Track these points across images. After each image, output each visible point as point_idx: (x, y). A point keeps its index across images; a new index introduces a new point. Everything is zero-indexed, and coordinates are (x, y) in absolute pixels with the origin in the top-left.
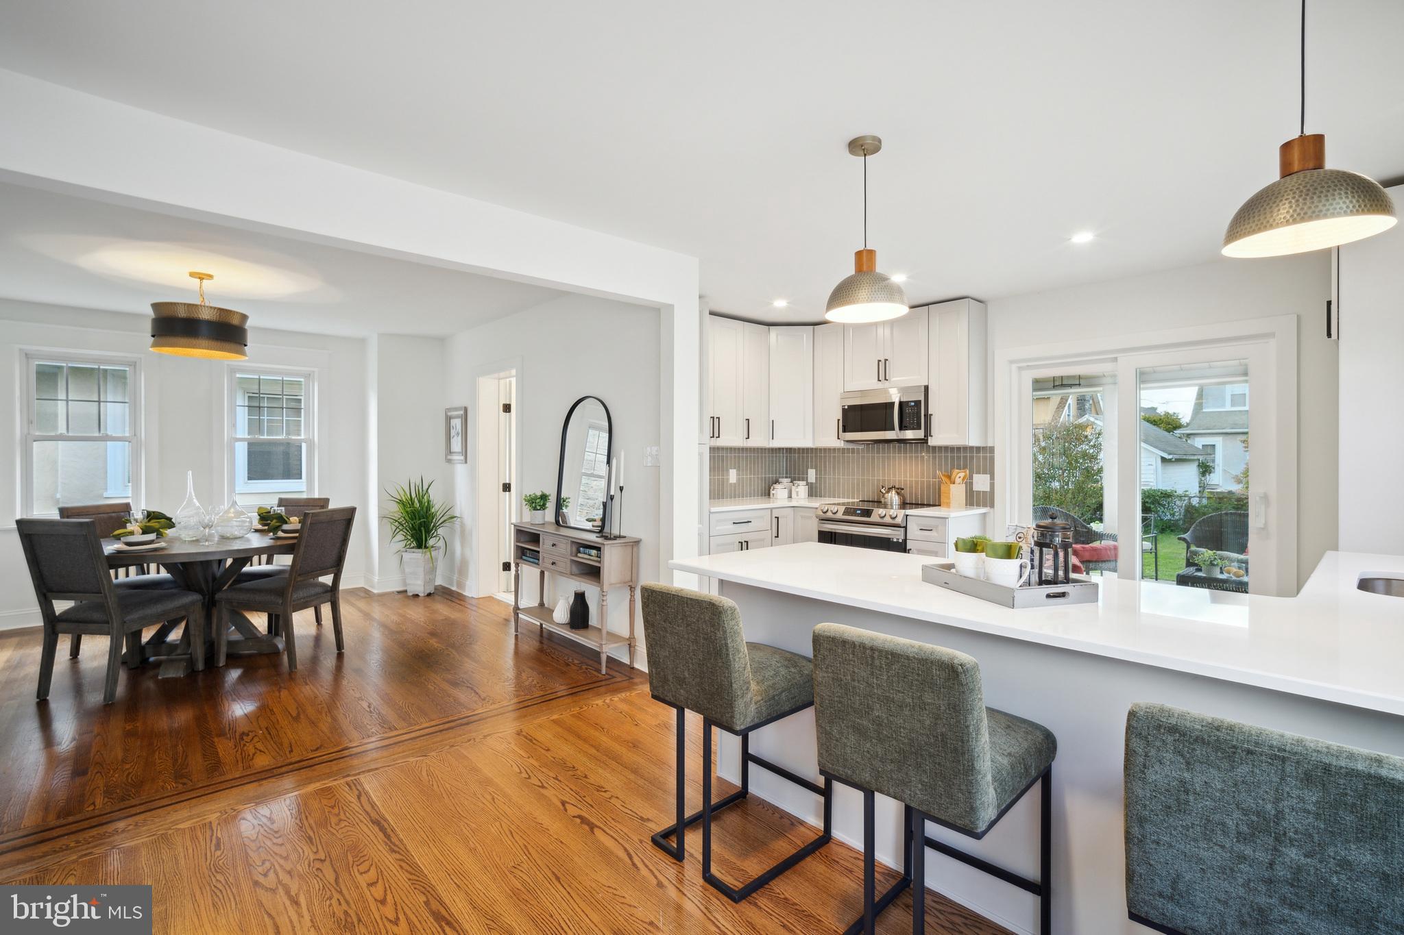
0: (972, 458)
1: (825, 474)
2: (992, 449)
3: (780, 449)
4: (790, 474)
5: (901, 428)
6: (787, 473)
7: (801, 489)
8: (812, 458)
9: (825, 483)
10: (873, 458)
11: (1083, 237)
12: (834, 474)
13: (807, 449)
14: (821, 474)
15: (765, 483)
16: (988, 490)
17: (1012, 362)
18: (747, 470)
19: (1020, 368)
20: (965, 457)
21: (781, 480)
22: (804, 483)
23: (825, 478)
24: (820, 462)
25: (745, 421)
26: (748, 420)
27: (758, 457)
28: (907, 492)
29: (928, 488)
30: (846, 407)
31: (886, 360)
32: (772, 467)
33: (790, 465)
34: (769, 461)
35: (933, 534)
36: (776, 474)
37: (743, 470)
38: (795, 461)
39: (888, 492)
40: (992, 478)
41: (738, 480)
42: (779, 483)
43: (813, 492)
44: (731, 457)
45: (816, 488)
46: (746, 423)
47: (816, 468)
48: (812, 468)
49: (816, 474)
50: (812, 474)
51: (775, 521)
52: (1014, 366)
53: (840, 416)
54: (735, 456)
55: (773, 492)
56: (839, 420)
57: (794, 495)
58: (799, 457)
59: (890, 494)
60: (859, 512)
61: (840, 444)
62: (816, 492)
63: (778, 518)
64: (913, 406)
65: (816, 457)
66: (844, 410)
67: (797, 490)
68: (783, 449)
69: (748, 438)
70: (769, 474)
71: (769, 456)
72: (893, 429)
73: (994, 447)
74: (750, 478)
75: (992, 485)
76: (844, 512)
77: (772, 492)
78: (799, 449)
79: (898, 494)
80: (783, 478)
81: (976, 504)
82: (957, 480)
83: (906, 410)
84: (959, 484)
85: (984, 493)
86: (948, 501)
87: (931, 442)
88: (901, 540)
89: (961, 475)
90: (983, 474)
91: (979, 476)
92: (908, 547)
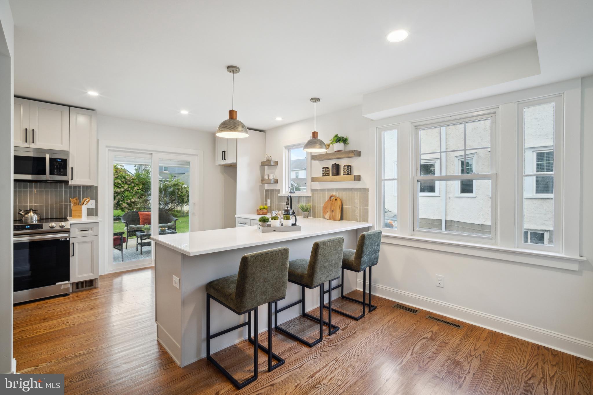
2: (97, 188)
5: (51, 174)
11: (184, 112)
16: (94, 207)
17: (107, 147)
19: (109, 150)
20: (80, 191)
31: (33, 130)
35: (90, 231)
39: (27, 213)
40: (97, 201)
52: (107, 149)
59: (29, 214)
60: (28, 227)
64: (59, 161)
73: (98, 186)
75: (97, 205)
79: (35, 213)
81: (88, 215)
82: (85, 203)
83: (55, 164)
84: (85, 205)
85: (92, 209)
86: (79, 215)
87: (71, 183)
88: (68, 239)
89: (87, 200)
90: (92, 199)
91: (91, 201)
92: (71, 242)
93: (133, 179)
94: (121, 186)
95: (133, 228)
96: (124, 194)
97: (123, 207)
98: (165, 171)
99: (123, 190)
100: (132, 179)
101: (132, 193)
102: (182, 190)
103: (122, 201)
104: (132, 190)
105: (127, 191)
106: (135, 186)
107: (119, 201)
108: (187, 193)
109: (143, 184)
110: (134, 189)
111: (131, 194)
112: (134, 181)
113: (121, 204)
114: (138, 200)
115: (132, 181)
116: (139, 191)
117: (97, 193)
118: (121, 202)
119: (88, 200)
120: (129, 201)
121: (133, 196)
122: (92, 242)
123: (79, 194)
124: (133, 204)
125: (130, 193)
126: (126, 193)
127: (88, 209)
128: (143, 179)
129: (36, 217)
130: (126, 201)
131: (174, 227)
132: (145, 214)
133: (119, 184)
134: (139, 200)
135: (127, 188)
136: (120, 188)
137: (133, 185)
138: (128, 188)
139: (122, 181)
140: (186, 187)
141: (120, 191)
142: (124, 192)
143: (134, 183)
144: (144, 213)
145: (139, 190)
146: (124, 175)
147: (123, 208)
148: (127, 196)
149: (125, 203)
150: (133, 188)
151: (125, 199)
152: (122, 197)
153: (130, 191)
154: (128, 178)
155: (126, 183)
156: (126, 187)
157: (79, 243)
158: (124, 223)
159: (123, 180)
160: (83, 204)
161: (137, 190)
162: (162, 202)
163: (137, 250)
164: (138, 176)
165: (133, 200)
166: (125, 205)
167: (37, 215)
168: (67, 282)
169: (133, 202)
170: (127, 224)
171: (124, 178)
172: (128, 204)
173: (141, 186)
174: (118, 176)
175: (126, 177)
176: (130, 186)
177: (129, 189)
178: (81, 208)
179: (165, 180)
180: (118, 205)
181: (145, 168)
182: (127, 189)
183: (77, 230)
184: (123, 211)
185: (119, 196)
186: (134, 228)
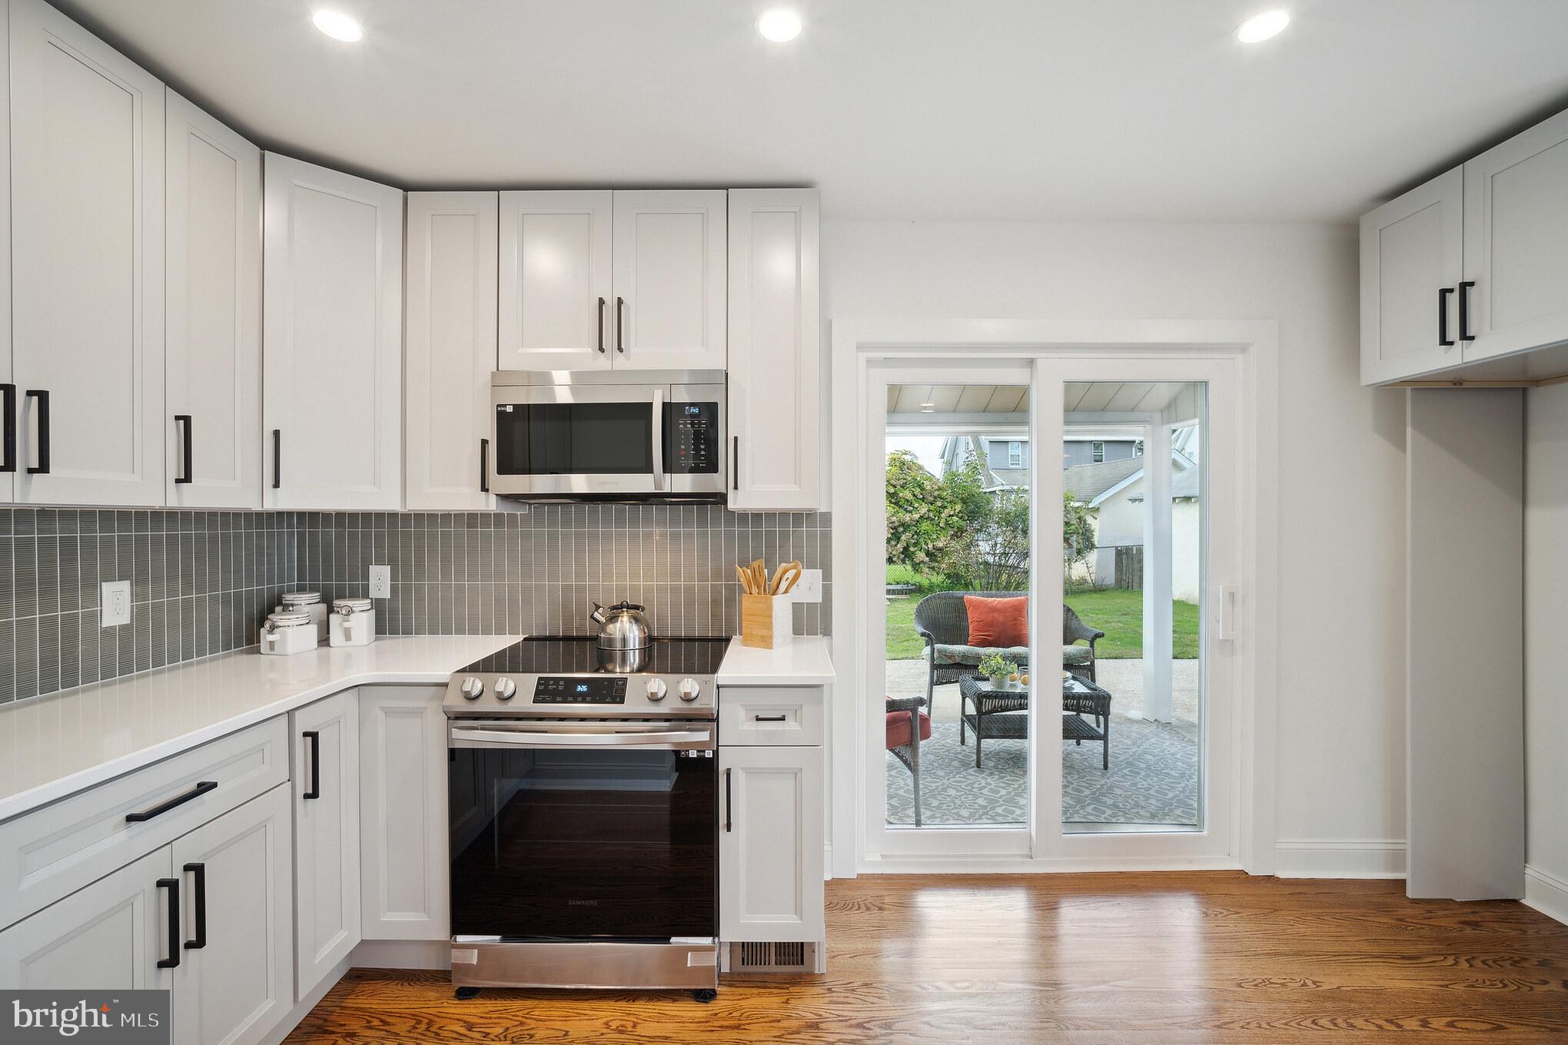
0: (785, 536)
1: (420, 575)
2: (826, 518)
3: (280, 514)
4: (314, 576)
5: (667, 469)
6: (301, 577)
7: (359, 619)
8: (379, 537)
9: (420, 599)
10: (553, 537)
12: (446, 575)
13: (380, 516)
14: (406, 576)
15: (238, 609)
16: (818, 598)
17: (861, 347)
18: (172, 578)
19: (870, 363)
20: (770, 535)
21: (288, 598)
22: (365, 604)
23: (419, 590)
24: (406, 546)
25: (171, 422)
26: (187, 420)
27: (213, 539)
28: (652, 613)
29: (690, 602)
30: (510, 409)
31: (620, 301)
32: (260, 563)
33: (314, 558)
34: (248, 549)
35: (790, 725)
36: (271, 581)
37: (157, 579)
38: (327, 545)
39: (613, 619)
40: (827, 576)
41: (139, 614)
42: (286, 608)
43: (387, 623)
44: (107, 543)
45: (394, 612)
46: (175, 432)
47: (392, 562)
48: (380, 562)
49: (394, 577)
50: (380, 579)
51: (302, 747)
52: (863, 356)
53: (489, 430)
54: (124, 542)
55: (270, 638)
56: (484, 442)
57: (336, 636)
58: (340, 537)
59: (618, 625)
60: (583, 688)
61: (489, 504)
62: (393, 620)
63: (314, 736)
64: (693, 416)
65: (393, 536)
66: (502, 417)
67: (347, 625)
68: (290, 514)
69: (188, 478)
70: (249, 583)
71: (249, 536)
72: (648, 469)
73: (830, 513)
74: (187, 604)
75: (827, 591)
76: (538, 693)
77: (266, 637)
78: (340, 515)
79: (636, 620)
80: (290, 591)
81: (797, 630)
82: (783, 585)
83: (681, 426)
84: (786, 592)
85: (811, 606)
86: (764, 633)
87: (735, 503)
88: (709, 754)
89: (790, 574)
90: (811, 565)
91: (805, 572)
92: (722, 768)
93: (939, 489)
94: (912, 508)
95: (950, 658)
96: (920, 529)
97: (918, 562)
98: (1012, 464)
99: (916, 516)
100: (937, 488)
101: (938, 525)
102: (1068, 516)
103: (915, 545)
104: (936, 518)
105: (926, 519)
106: (945, 507)
107: (907, 545)
108: (1082, 526)
109: (964, 501)
110: (943, 515)
111: (935, 529)
112: (940, 492)
113: (913, 553)
114: (953, 543)
115: (937, 493)
116: (955, 518)
117: (827, 537)
118: (912, 549)
119: (794, 571)
120: (930, 546)
121: (939, 532)
122: (796, 774)
123: (770, 546)
124: (940, 555)
125: (933, 525)
126: (925, 526)
127: (797, 607)
128: (964, 486)
129: (637, 633)
130: (924, 546)
131: (1089, 663)
132: (986, 605)
133: (908, 501)
134: (955, 545)
135: (925, 513)
136: (910, 512)
137: (939, 504)
138: (929, 511)
139: (914, 495)
140: (1078, 508)
141: (911, 520)
142: (918, 521)
143: (941, 498)
144: (982, 602)
145: (953, 516)
146: (918, 479)
147: (916, 564)
148: (926, 533)
149: (920, 550)
150: (940, 513)
151: (921, 540)
152: (913, 535)
153: (932, 520)
154: (927, 485)
155: (923, 499)
156: (924, 509)
157: (749, 772)
158: (923, 635)
159: (917, 491)
160: (774, 593)
161: (950, 516)
162: (1011, 551)
163: (963, 742)
164: (952, 476)
165: (940, 545)
166: (921, 556)
167: (639, 629)
168: (706, 941)
169: (940, 550)
170: (931, 639)
171: (920, 486)
172: (928, 554)
173: (958, 507)
174: (905, 481)
175: (924, 483)
176: (932, 508)
177: (931, 514)
178: (769, 607)
179: (1019, 489)
180: (905, 556)
181: (967, 458)
182: (927, 516)
183: (742, 714)
184: (917, 570)
185: (907, 534)
186: (951, 656)
